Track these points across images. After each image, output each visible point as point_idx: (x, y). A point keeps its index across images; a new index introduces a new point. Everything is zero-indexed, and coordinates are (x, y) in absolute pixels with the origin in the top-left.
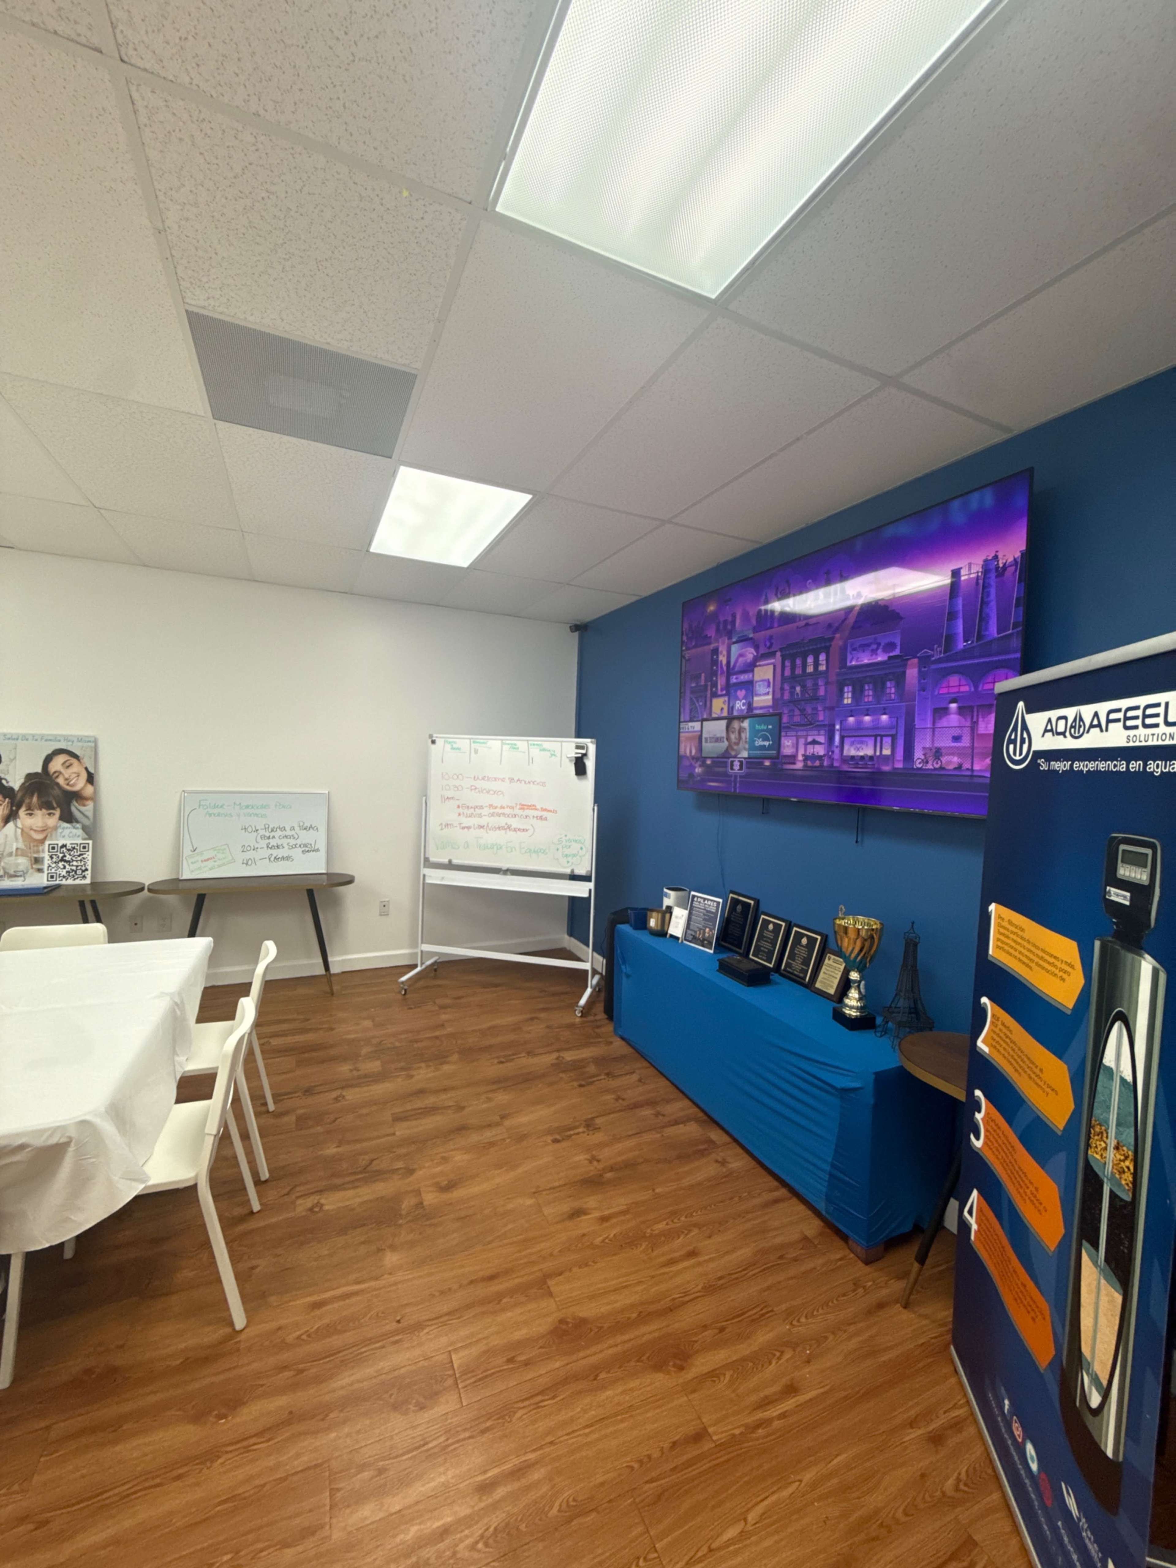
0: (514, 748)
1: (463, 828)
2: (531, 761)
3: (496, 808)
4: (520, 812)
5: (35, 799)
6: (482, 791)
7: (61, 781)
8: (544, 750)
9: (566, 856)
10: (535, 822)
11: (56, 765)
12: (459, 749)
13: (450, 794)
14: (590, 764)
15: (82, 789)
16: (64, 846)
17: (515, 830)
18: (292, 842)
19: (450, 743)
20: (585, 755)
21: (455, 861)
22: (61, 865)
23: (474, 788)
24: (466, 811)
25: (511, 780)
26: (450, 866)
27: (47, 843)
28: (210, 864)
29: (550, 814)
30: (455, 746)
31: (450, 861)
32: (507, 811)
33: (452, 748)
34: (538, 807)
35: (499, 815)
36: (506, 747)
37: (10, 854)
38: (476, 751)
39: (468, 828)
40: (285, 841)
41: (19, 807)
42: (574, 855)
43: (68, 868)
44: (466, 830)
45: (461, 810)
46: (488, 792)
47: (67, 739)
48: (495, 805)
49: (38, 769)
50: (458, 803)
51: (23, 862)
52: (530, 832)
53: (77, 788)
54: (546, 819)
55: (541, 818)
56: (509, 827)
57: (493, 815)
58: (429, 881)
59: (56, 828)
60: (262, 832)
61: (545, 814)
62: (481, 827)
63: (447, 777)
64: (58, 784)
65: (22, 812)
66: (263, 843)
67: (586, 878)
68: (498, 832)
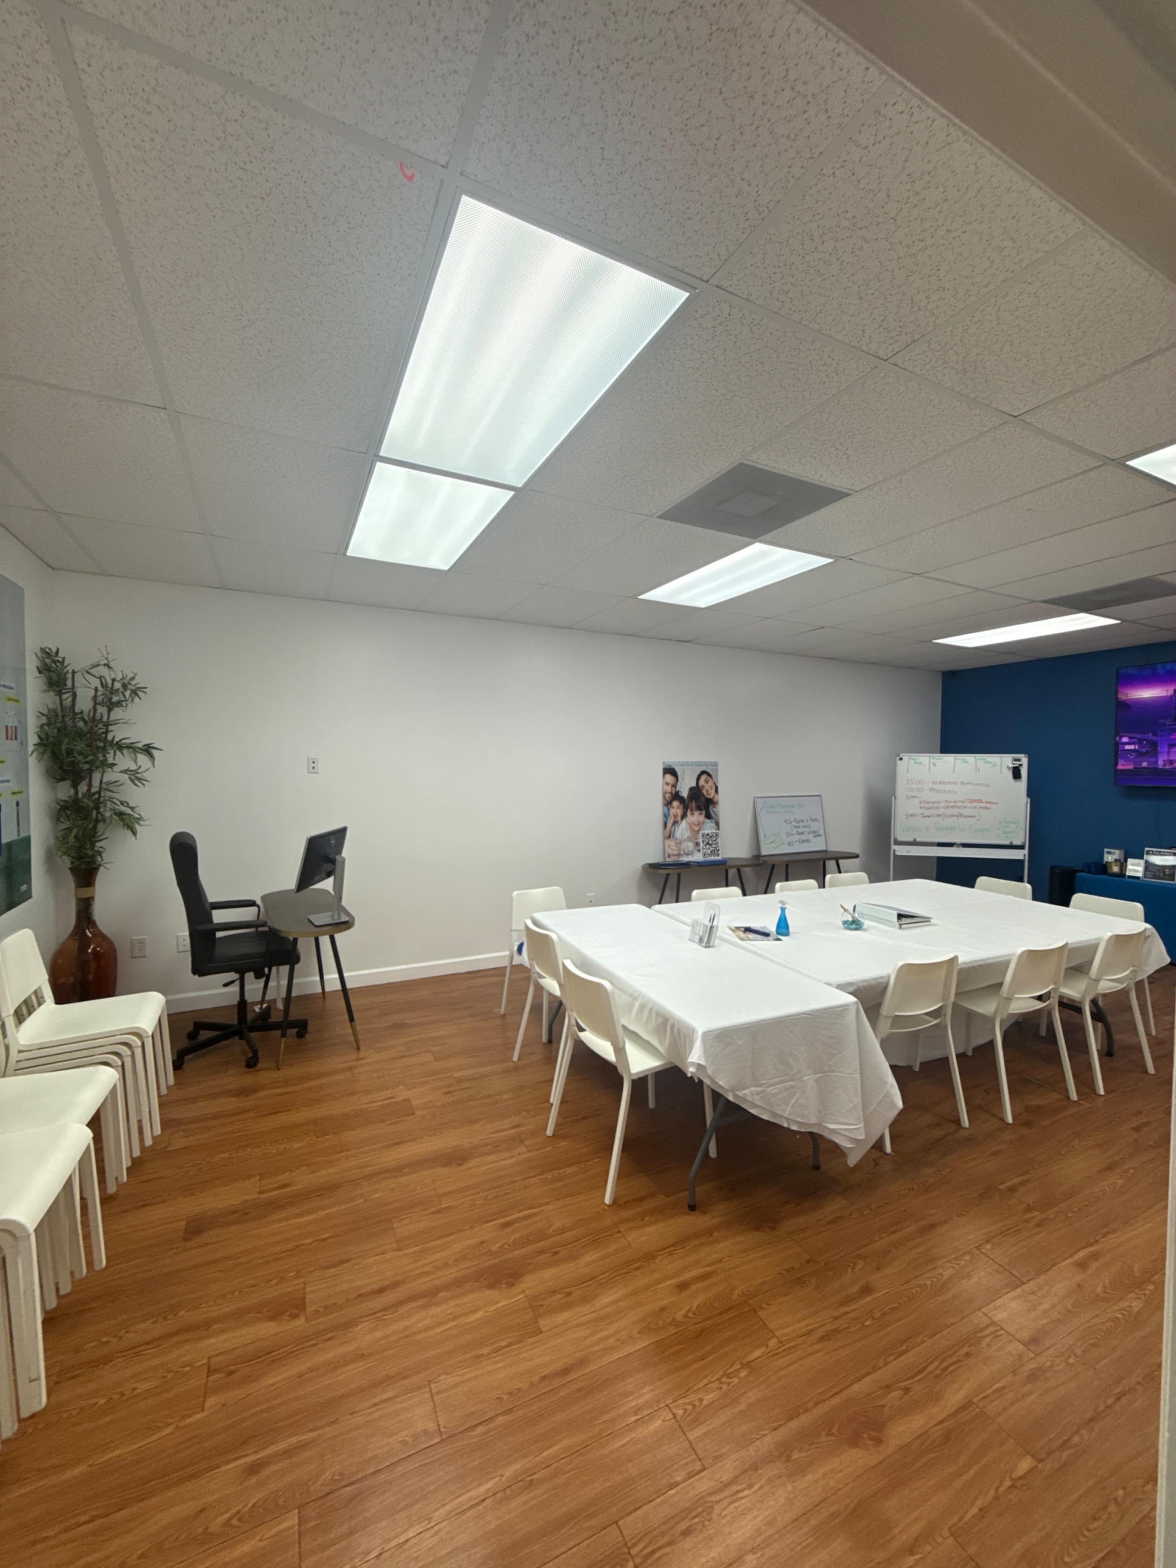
0: (965, 762)
1: (924, 817)
2: (978, 770)
3: (950, 802)
4: (969, 805)
5: (694, 804)
6: (939, 791)
7: (704, 792)
8: (988, 762)
9: (1006, 833)
10: (981, 811)
11: (702, 782)
12: (921, 763)
13: (913, 794)
14: (1024, 772)
15: (714, 797)
16: (708, 834)
17: (966, 817)
18: (808, 830)
19: (913, 759)
20: (1021, 765)
21: (918, 840)
22: (708, 846)
23: (931, 790)
24: (926, 805)
25: (963, 783)
26: (915, 843)
27: (701, 832)
28: (774, 845)
29: (993, 805)
30: (917, 761)
31: (915, 840)
32: (959, 804)
33: (915, 763)
34: (984, 801)
35: (952, 807)
36: (957, 761)
37: (685, 840)
38: (935, 765)
39: (929, 816)
40: (805, 830)
41: (687, 810)
42: (1012, 832)
43: (711, 849)
44: (927, 818)
45: (922, 805)
46: (944, 792)
47: (706, 764)
48: (950, 800)
49: (694, 784)
50: (920, 800)
51: (690, 845)
52: (977, 818)
53: (711, 797)
54: (989, 808)
55: (986, 808)
56: (961, 815)
57: (948, 807)
58: (898, 853)
59: (703, 823)
60: (794, 824)
61: (989, 805)
62: (938, 815)
63: (910, 782)
64: (703, 794)
65: (689, 813)
66: (795, 830)
67: (1021, 847)
68: (952, 818)
